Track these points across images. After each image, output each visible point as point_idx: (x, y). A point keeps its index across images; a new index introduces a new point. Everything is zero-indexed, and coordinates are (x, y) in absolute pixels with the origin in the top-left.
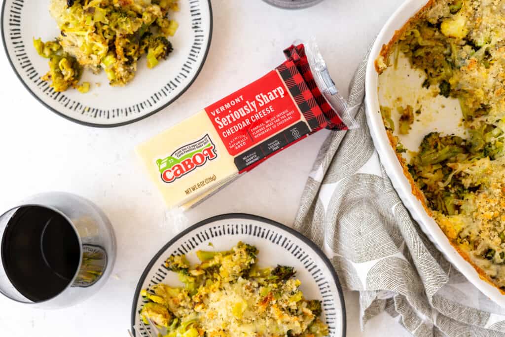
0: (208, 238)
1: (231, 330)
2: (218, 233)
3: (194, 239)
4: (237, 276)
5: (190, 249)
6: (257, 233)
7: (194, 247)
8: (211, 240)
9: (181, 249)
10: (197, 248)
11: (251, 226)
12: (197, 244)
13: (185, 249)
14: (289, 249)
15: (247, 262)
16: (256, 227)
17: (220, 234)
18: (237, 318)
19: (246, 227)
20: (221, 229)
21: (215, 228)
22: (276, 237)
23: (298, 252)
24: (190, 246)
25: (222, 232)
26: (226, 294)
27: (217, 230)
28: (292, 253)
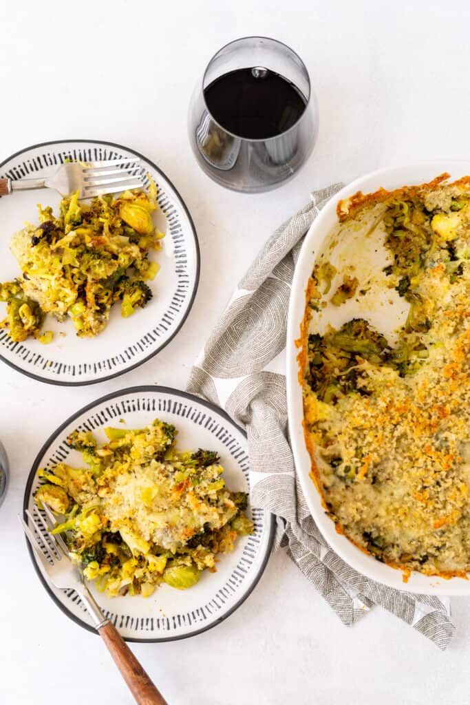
0: (120, 413)
1: (139, 519)
2: (132, 409)
3: (102, 413)
4: (149, 459)
5: (98, 425)
6: (176, 411)
7: (102, 423)
8: (124, 416)
9: (88, 424)
10: (106, 425)
11: (170, 402)
12: (106, 420)
13: (91, 425)
14: (213, 431)
15: (163, 443)
16: (176, 404)
17: (134, 409)
18: (147, 505)
19: (165, 402)
20: (135, 403)
21: (128, 402)
22: (199, 416)
23: (224, 435)
24: (98, 421)
25: (136, 407)
26: (136, 477)
27: (131, 404)
28: (217, 435)
